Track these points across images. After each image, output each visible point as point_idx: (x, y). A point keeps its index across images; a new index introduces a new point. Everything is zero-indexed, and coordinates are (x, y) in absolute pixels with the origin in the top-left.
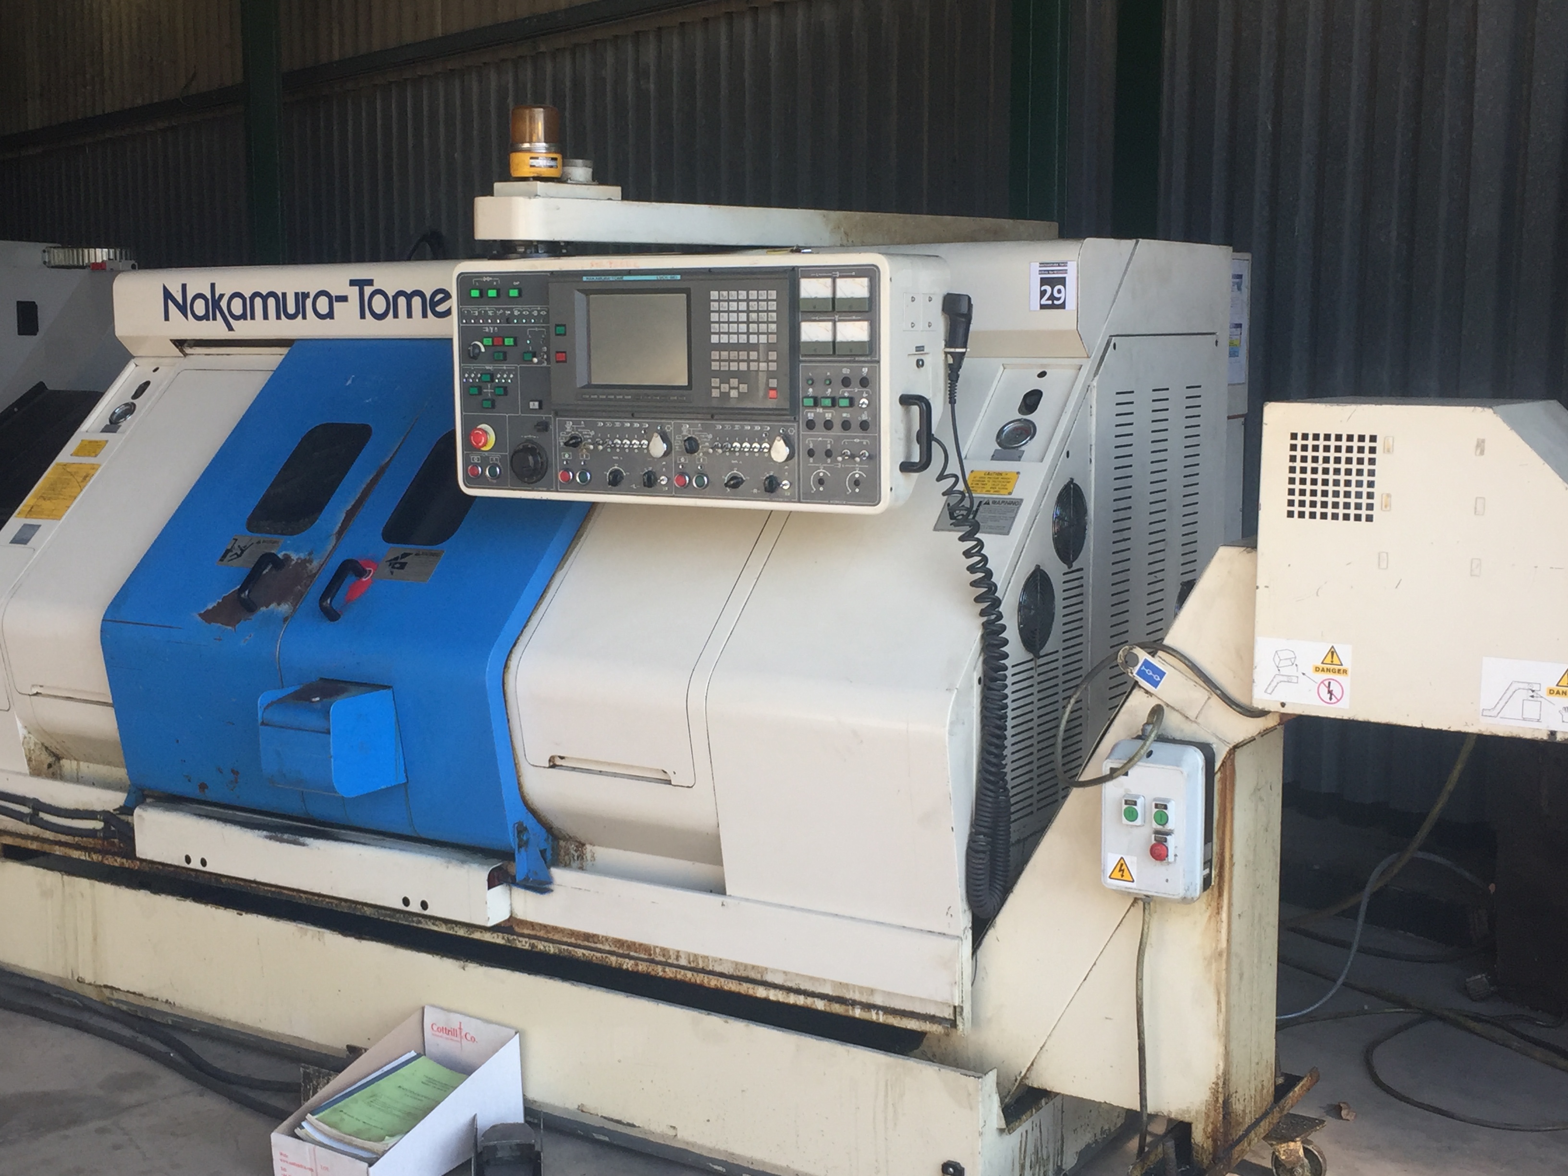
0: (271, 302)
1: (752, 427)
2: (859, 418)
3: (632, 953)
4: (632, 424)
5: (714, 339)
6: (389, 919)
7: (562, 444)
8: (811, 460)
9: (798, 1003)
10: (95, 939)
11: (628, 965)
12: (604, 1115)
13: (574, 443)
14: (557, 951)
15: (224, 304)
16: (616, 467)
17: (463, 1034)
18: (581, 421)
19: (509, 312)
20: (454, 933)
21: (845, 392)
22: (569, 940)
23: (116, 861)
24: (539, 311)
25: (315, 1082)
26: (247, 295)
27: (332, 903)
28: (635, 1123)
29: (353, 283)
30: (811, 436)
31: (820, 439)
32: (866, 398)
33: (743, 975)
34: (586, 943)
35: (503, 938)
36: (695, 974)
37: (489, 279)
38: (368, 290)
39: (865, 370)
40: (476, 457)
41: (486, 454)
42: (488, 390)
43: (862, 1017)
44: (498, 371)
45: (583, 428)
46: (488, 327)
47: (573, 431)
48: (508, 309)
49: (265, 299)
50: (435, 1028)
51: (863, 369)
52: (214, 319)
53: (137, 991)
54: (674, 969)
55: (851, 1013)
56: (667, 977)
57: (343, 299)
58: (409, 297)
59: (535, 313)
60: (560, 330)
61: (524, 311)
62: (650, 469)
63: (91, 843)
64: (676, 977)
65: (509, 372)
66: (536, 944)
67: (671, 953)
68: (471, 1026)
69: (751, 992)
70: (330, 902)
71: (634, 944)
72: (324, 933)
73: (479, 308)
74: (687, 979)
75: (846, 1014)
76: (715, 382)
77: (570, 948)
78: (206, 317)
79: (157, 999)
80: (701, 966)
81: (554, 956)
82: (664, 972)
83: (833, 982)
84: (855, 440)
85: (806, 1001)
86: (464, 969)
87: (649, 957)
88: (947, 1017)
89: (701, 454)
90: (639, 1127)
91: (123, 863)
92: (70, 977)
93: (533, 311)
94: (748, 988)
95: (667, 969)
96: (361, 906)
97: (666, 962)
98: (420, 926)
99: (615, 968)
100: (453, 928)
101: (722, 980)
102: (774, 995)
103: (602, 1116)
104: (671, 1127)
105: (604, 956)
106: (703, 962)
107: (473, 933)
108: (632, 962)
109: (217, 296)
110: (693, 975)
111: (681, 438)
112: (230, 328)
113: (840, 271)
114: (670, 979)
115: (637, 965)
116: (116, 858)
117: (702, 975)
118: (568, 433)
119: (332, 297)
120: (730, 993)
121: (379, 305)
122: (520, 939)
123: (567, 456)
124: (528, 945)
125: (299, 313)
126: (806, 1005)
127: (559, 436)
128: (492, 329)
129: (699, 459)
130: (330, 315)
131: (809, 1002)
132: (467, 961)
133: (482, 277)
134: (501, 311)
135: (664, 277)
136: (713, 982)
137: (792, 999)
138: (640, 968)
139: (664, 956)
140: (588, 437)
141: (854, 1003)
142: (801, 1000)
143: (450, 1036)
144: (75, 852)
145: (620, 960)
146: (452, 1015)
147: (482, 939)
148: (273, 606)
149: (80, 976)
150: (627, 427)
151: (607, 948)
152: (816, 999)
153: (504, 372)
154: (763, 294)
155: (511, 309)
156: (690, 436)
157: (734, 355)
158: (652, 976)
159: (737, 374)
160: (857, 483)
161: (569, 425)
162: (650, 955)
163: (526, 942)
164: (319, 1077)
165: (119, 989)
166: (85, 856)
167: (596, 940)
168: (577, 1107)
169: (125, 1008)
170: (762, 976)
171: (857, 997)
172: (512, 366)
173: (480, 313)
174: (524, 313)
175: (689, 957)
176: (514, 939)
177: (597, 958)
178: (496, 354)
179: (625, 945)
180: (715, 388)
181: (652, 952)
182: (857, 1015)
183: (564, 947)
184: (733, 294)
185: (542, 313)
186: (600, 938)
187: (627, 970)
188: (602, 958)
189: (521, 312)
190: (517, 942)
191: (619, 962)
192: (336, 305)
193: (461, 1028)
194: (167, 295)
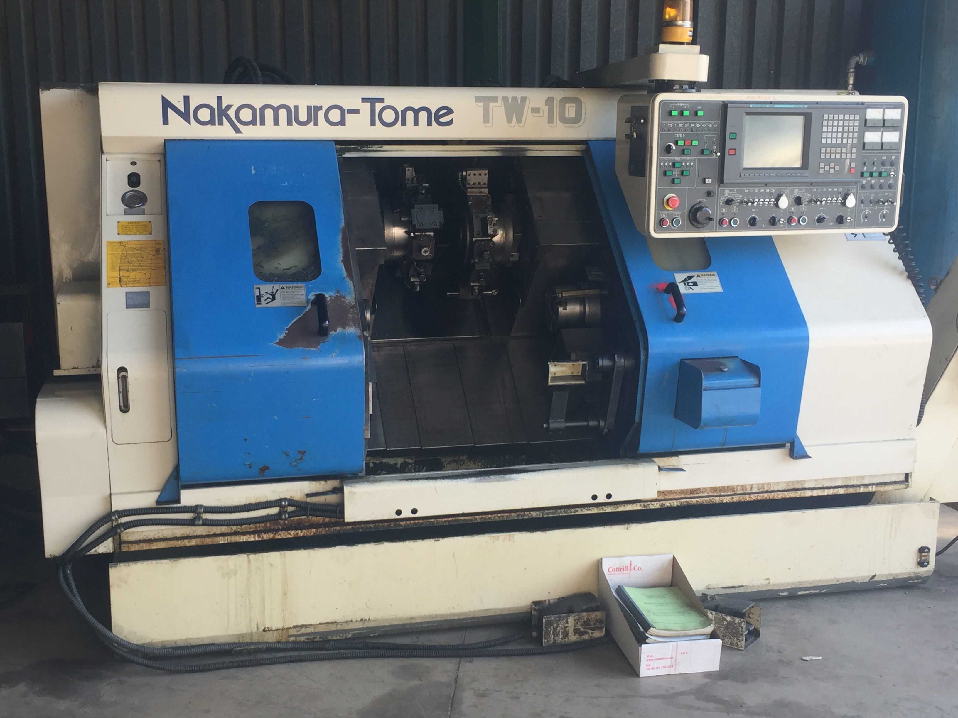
0: (283, 113)
1: (833, 189)
2: (889, 183)
3: (722, 494)
4: (765, 190)
6: (551, 515)
7: (721, 203)
8: (862, 205)
9: (829, 494)
10: (285, 594)
11: (727, 500)
12: (722, 587)
13: (729, 202)
14: (679, 504)
15: (231, 113)
16: (753, 215)
17: (632, 568)
18: (734, 189)
19: (693, 125)
20: (604, 511)
21: (882, 169)
22: (680, 497)
23: (290, 534)
24: (713, 125)
25: (555, 625)
26: (258, 106)
28: (743, 585)
29: (364, 100)
30: (864, 193)
31: (868, 194)
32: (893, 171)
33: (791, 488)
34: (692, 495)
35: (641, 506)
36: (769, 494)
37: (681, 105)
38: (379, 106)
39: (893, 157)
40: (664, 214)
41: (671, 212)
42: (676, 173)
43: (864, 492)
44: (683, 161)
45: (735, 194)
46: (679, 134)
47: (729, 195)
48: (693, 123)
49: (276, 110)
50: (610, 570)
52: (221, 123)
53: (330, 620)
54: (756, 495)
55: (858, 491)
56: (752, 500)
57: (357, 111)
58: (416, 112)
59: (710, 126)
60: (733, 136)
61: (703, 124)
62: (774, 215)
63: (251, 528)
64: (757, 498)
65: (691, 161)
66: (664, 503)
67: (747, 487)
68: (637, 561)
69: (803, 495)
70: (501, 516)
71: (724, 487)
72: (514, 535)
73: (673, 122)
74: (764, 498)
75: (856, 492)
76: (822, 165)
77: (688, 500)
78: (212, 122)
79: (352, 621)
80: (766, 490)
81: (678, 507)
82: (750, 497)
83: (842, 478)
84: (885, 194)
85: (834, 491)
86: (628, 529)
87: (733, 493)
88: (901, 480)
89: (804, 205)
90: (746, 586)
91: (297, 534)
92: (255, 630)
93: (709, 124)
94: (801, 493)
95: (752, 496)
96: (528, 513)
97: (745, 493)
98: (577, 513)
99: (718, 504)
100: (603, 509)
101: (786, 493)
102: (815, 493)
103: (722, 588)
104: (766, 579)
105: (711, 498)
106: (767, 487)
107: (618, 508)
108: (730, 497)
109: (224, 106)
110: (768, 495)
111: (793, 197)
112: (238, 131)
113: (886, 105)
114: (754, 501)
115: (733, 498)
116: (289, 532)
117: (773, 494)
118: (725, 197)
119: (345, 110)
120: (791, 499)
121: (388, 116)
122: (653, 503)
123: (724, 210)
124: (658, 505)
125: (312, 121)
126: (833, 494)
127: (720, 199)
128: (681, 135)
129: (802, 208)
130: (342, 122)
131: (836, 491)
132: (629, 524)
133: (678, 103)
134: (689, 124)
135: (798, 106)
136: (780, 496)
137: (826, 492)
138: (735, 500)
139: (743, 490)
140: (738, 198)
141: (859, 486)
142: (831, 492)
143: (622, 572)
144: (241, 537)
145: (721, 498)
146: (624, 558)
147: (625, 510)
149: (267, 626)
150: (763, 192)
151: (706, 494)
152: (839, 489)
153: (687, 161)
154: (852, 117)
155: (695, 123)
156: (798, 195)
157: (833, 150)
158: (743, 502)
159: (835, 161)
160: (884, 216)
161: (727, 191)
162: (734, 491)
163: (657, 504)
164: (559, 620)
165: (311, 625)
166: (254, 538)
167: (698, 492)
168: (705, 587)
169: (303, 639)
170: (802, 486)
171: (855, 483)
172: (692, 158)
173: (674, 125)
174: (703, 125)
175: (759, 486)
176: (648, 505)
177: (706, 501)
178: (686, 151)
179: (718, 490)
180: (822, 168)
181: (735, 490)
182: (861, 491)
183: (683, 500)
184: (836, 117)
185: (714, 126)
186: (702, 489)
187: (726, 503)
188: (710, 500)
189: (701, 125)
190: (651, 506)
191: (721, 500)
192: (348, 116)
193: (631, 564)
194: (166, 104)
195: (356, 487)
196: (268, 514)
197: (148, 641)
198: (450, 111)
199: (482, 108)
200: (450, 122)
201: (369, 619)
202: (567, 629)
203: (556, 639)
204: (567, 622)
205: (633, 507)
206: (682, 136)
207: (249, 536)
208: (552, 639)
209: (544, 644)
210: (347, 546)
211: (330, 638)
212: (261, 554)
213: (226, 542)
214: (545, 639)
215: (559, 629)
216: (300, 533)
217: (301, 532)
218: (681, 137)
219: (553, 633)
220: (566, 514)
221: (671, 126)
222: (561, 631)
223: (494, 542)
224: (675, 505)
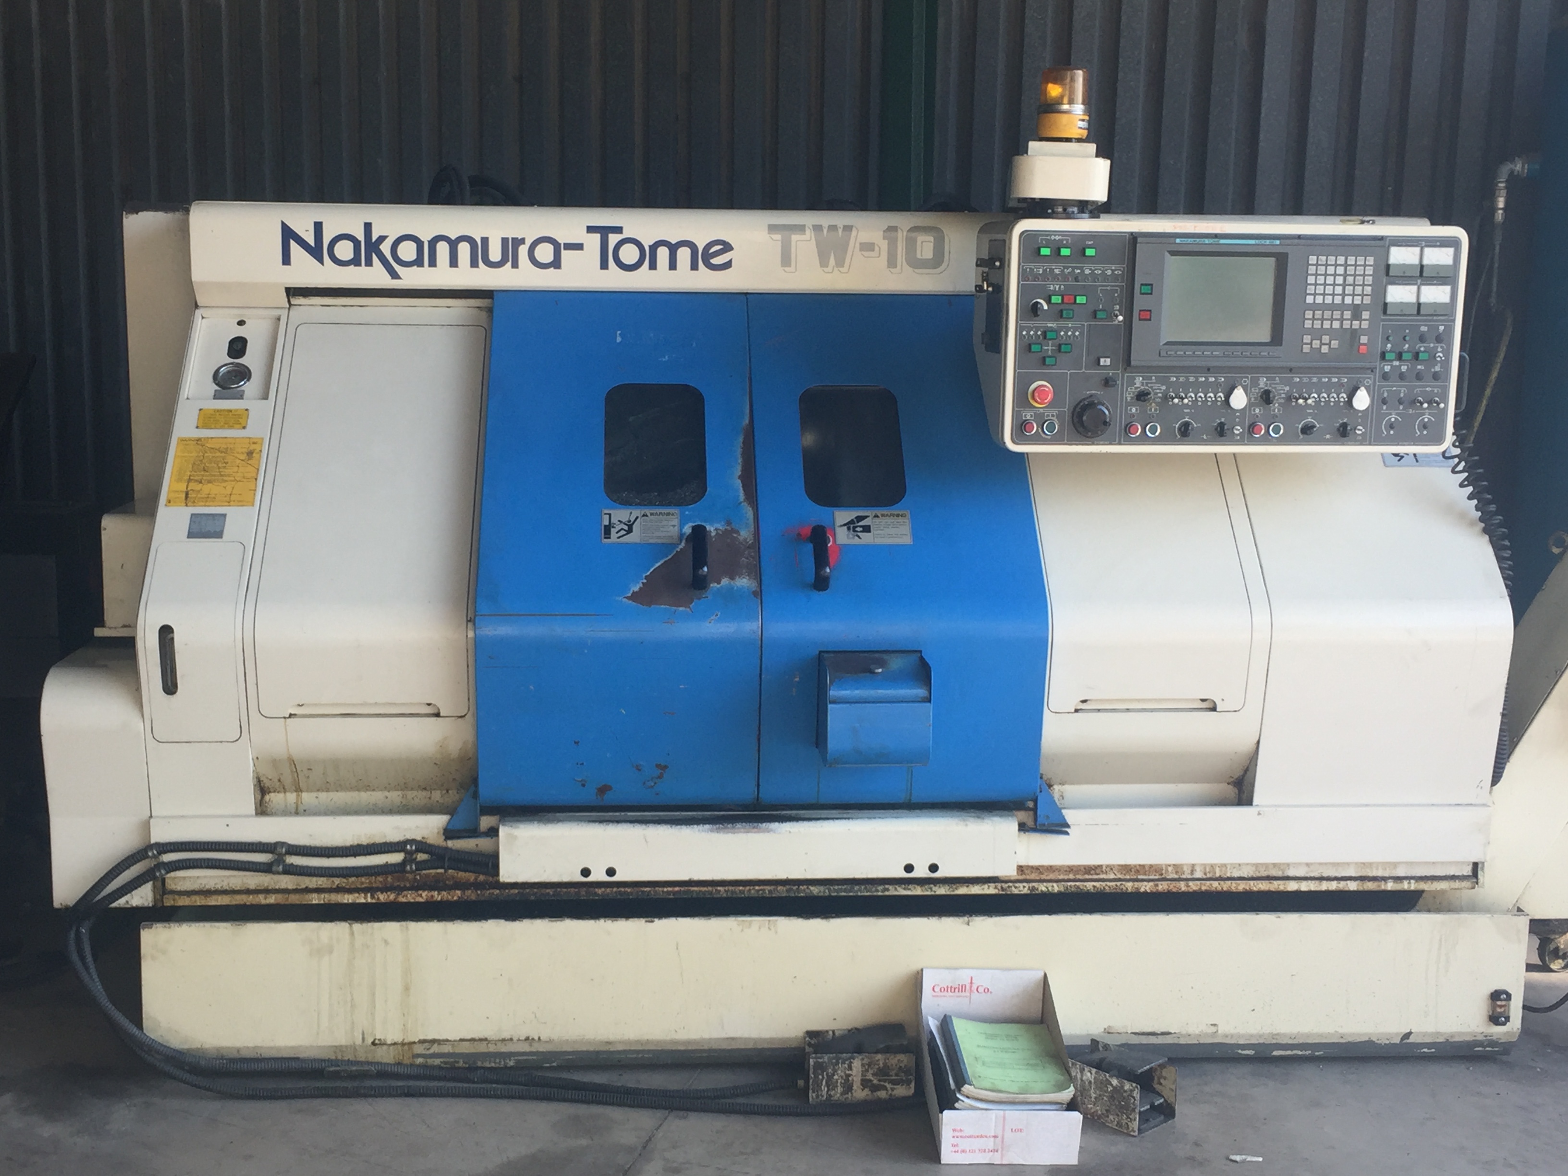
0: (464, 249)
1: (1330, 379)
2: (1433, 370)
3: (1140, 877)
4: (1207, 378)
5: (1310, 299)
6: (843, 894)
7: (1129, 399)
8: (1385, 407)
9: (1330, 889)
10: (407, 988)
11: (1146, 887)
12: (1133, 1031)
13: (1142, 396)
14: (1062, 889)
15: (385, 248)
16: (1186, 420)
17: (974, 987)
18: (1151, 377)
19: (1079, 271)
20: (933, 893)
21: (1421, 347)
22: (1066, 877)
23: (421, 896)
24: (1113, 271)
25: (830, 1070)
26: (426, 238)
27: (764, 890)
28: (1170, 1031)
29: (591, 229)
30: (1386, 386)
31: (1395, 388)
32: (1442, 351)
33: (1263, 875)
34: (1087, 877)
35: (996, 888)
36: (1222, 883)
37: (1057, 238)
38: (613, 239)
39: (1442, 328)
40: (1029, 414)
41: (1042, 410)
42: (1049, 348)
43: (1394, 889)
44: (1061, 329)
45: (1153, 383)
46: (1053, 285)
47: (1143, 385)
48: (1078, 268)
49: (453, 244)
50: (935, 990)
51: (1440, 327)
52: (369, 263)
53: (476, 1036)
54: (1198, 883)
55: (1383, 888)
56: (1191, 890)
57: (579, 247)
58: (673, 248)
59: (1109, 272)
60: (1145, 289)
61: (1096, 269)
62: (1223, 420)
63: (362, 883)
64: (1200, 889)
65: (1075, 329)
66: (1036, 887)
67: (1185, 869)
68: (983, 979)
69: (1282, 888)
70: (761, 890)
71: (1143, 866)
72: (776, 921)
73: (1044, 266)
74: (1213, 889)
75: (1378, 889)
76: (1307, 339)
77: (1077, 884)
78: (355, 261)
79: (511, 1039)
80: (1218, 875)
81: (1060, 894)
82: (1188, 886)
83: (1356, 864)
84: (1427, 389)
85: (1339, 885)
86: (968, 925)
87: (1160, 877)
88: (1465, 874)
89: (1277, 405)
90: (1175, 1033)
91: (432, 896)
92: (359, 1041)
93: (1106, 270)
94: (1279, 885)
95: (1191, 883)
97: (1180, 878)
98: (887, 893)
99: (1132, 893)
100: (931, 889)
101: (1252, 882)
102: (1305, 886)
103: (1132, 1033)
104: (1212, 1025)
105: (1118, 883)
106: (1221, 871)
107: (956, 889)
108: (1151, 884)
109: (374, 238)
110: (1219, 884)
111: (1257, 391)
112: (395, 275)
113: (1426, 241)
114: (1195, 892)
115: (1157, 885)
116: (420, 892)
117: (1229, 882)
118: (1136, 388)
119: (560, 244)
120: (1259, 893)
121: (629, 254)
122: (1017, 885)
123: (1134, 410)
124: (1026, 889)
125: (508, 261)
126: (1338, 889)
127: (1127, 390)
128: (1057, 287)
129: (1274, 410)
130: (556, 263)
131: (1342, 885)
132: (971, 916)
133: (1051, 236)
134: (1070, 270)
135: (1263, 242)
136: (1242, 886)
137: (1324, 886)
138: (1160, 888)
139: (1177, 873)
140: (1158, 391)
141: (1385, 879)
142: (1333, 886)
143: (957, 994)
144: (346, 896)
145: (1137, 884)
146: (959, 972)
147: (969, 893)
148: (725, 581)
149: (378, 1037)
150: (1202, 382)
151: (1112, 876)
152: (1348, 882)
153: (1068, 329)
154: (1361, 260)
155: (1082, 269)
156: (1266, 388)
157: (1327, 314)
158: (1174, 893)
159: (1329, 332)
160: (1424, 427)
161: (1139, 380)
162: (1162, 874)
163: (1024, 887)
164: (837, 1064)
165: (447, 1040)
166: (365, 898)
167: (1098, 871)
168: (1103, 1031)
169: (437, 1062)
170: (1283, 873)
171: (1380, 873)
172: (1078, 324)
173: (1045, 271)
174: (1096, 272)
175: (1205, 869)
176: (1009, 887)
177: (1109, 887)
178: (1064, 312)
179: (1133, 870)
180: (1307, 344)
181: (1164, 872)
182: (1389, 888)
183: (1069, 884)
184: (1332, 260)
185: (1116, 272)
186: (1104, 868)
187: (1145, 893)
188: (1116, 885)
189: (1093, 271)
190: (1013, 888)
191: (1136, 886)
192: (565, 254)
193: (971, 983)
194: (288, 234)
195: (518, 827)
196: (387, 862)
197: (196, 1045)
198: (727, 247)
199: (780, 243)
200: (728, 265)
201: (539, 1038)
202: (850, 1079)
203: (832, 1093)
204: (850, 1068)
205: (983, 889)
206: (1060, 287)
207: (357, 895)
208: (824, 1093)
209: (811, 1099)
210: (506, 920)
211: (479, 1064)
212: (370, 924)
213: (322, 902)
214: (813, 1092)
215: (836, 1077)
216: (436, 896)
217: (438, 895)
218: (1057, 289)
219: (826, 1083)
220: (869, 894)
221: (1041, 272)
222: (839, 1081)
223: (742, 930)
224: (1056, 891)
